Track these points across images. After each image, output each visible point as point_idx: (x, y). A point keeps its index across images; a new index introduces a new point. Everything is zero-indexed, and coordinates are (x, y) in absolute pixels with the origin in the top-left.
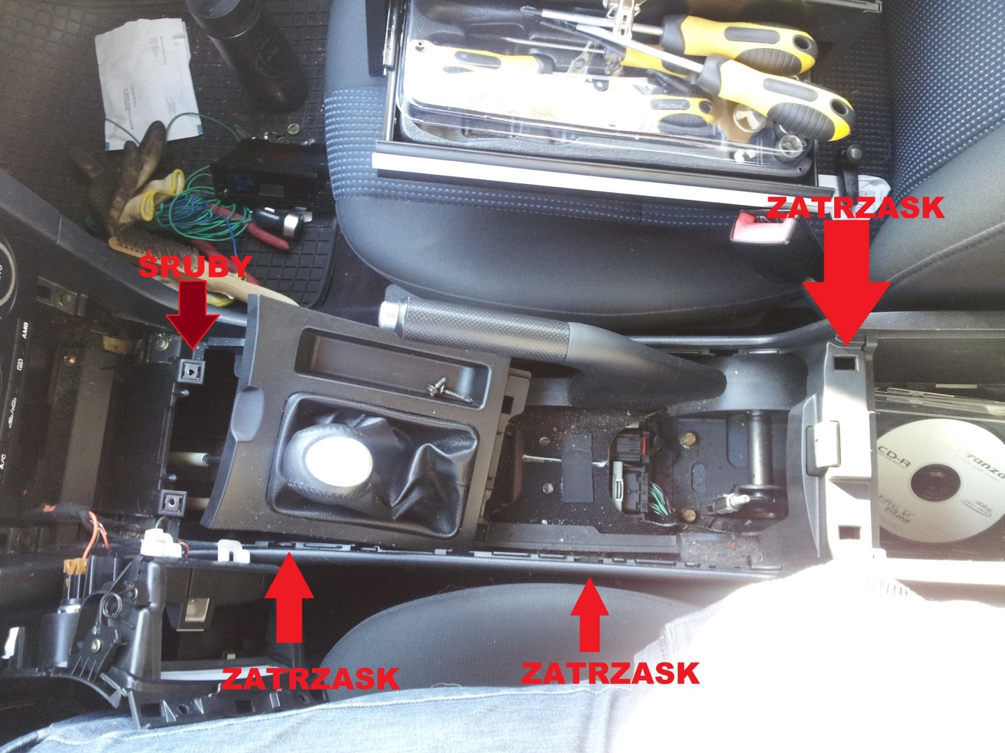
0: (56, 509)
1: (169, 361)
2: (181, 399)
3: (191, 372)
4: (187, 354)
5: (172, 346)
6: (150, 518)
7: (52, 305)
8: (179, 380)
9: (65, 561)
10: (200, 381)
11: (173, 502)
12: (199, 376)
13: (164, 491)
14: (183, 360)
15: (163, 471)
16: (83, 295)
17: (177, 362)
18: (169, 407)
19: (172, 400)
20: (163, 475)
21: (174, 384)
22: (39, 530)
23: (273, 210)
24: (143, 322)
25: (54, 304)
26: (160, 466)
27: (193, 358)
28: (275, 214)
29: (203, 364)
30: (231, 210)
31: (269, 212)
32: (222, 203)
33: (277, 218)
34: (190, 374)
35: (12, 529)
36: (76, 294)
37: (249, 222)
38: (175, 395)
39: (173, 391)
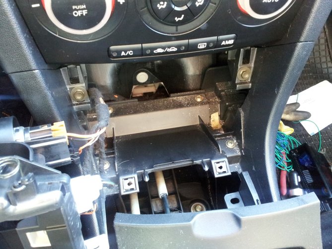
0: (103, 105)
1: (222, 151)
2: (200, 167)
3: (221, 168)
4: (231, 161)
5: (232, 150)
6: (116, 172)
7: (239, 67)
8: (213, 162)
9: (63, 122)
10: (217, 175)
11: (130, 184)
12: (220, 173)
13: (136, 176)
14: (226, 160)
15: (149, 171)
16: (251, 84)
17: (223, 156)
18: (193, 161)
19: (198, 162)
20: (147, 172)
21: (209, 159)
22: (88, 103)
23: (300, 180)
24: (242, 128)
25: (240, 68)
26: (153, 168)
27: (231, 165)
28: (298, 182)
29: (229, 174)
30: (287, 160)
31: (297, 179)
32: (288, 155)
33: (297, 184)
34: (219, 168)
35: (84, 85)
36: (249, 81)
37: (286, 171)
38: (202, 162)
39: (204, 160)
